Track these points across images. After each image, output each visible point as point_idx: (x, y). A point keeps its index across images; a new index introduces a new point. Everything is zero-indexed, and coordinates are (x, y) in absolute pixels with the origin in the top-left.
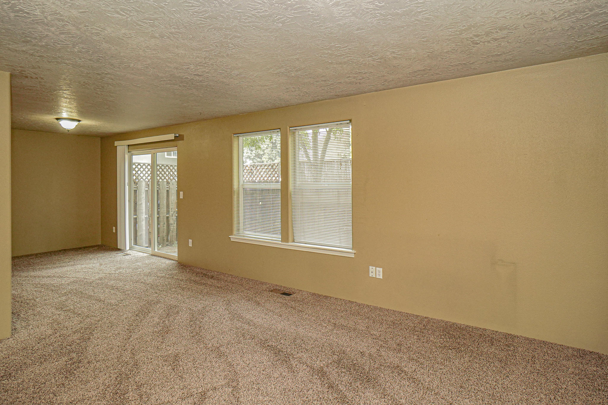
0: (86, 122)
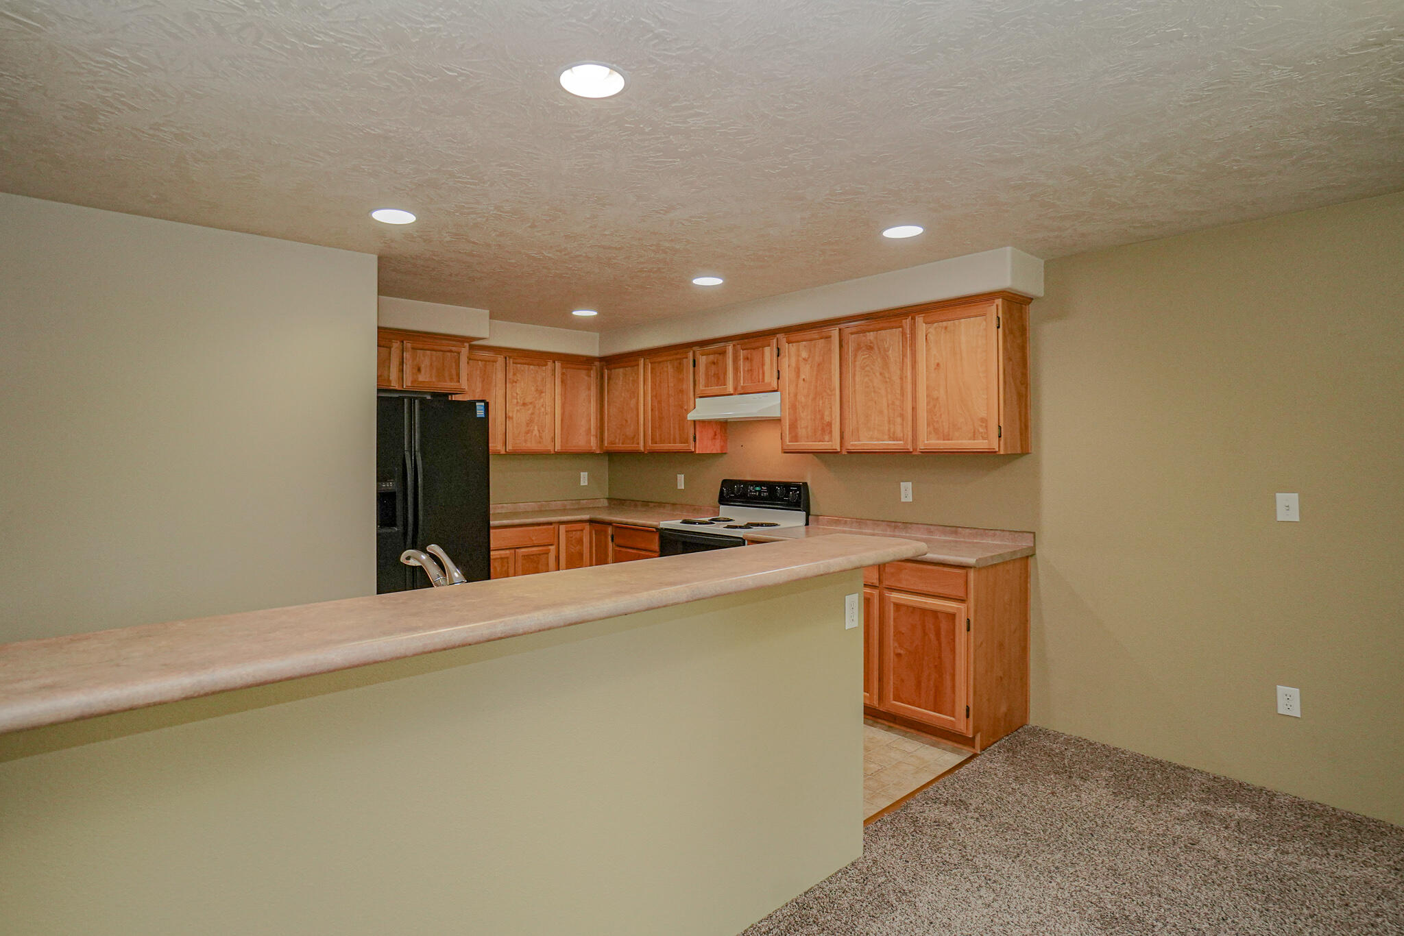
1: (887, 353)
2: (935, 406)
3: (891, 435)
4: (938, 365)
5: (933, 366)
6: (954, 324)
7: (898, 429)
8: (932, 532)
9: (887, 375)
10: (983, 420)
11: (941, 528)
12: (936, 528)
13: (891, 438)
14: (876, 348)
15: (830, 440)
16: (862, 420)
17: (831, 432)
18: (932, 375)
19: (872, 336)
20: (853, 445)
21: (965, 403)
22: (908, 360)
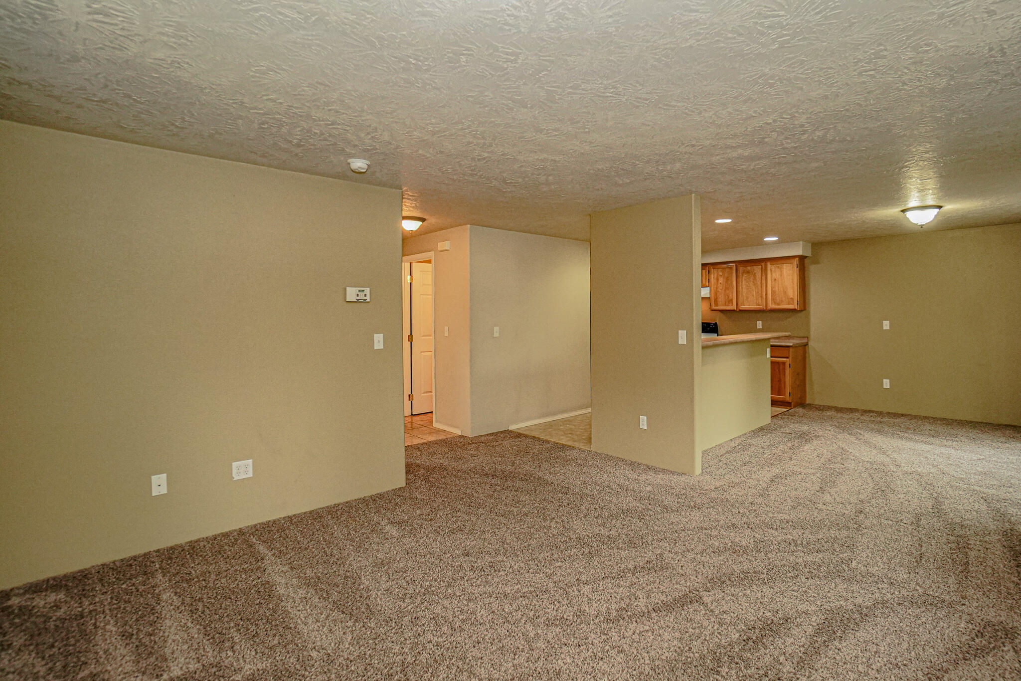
0: (950, 207)
1: (755, 274)
2: (774, 293)
3: (757, 304)
4: (775, 279)
5: (773, 280)
6: (781, 266)
7: (760, 302)
9: (755, 282)
10: (792, 299)
14: (751, 272)
15: (732, 306)
16: (745, 298)
17: (732, 303)
18: (773, 283)
19: (749, 268)
20: (742, 307)
21: (785, 293)
22: (764, 277)
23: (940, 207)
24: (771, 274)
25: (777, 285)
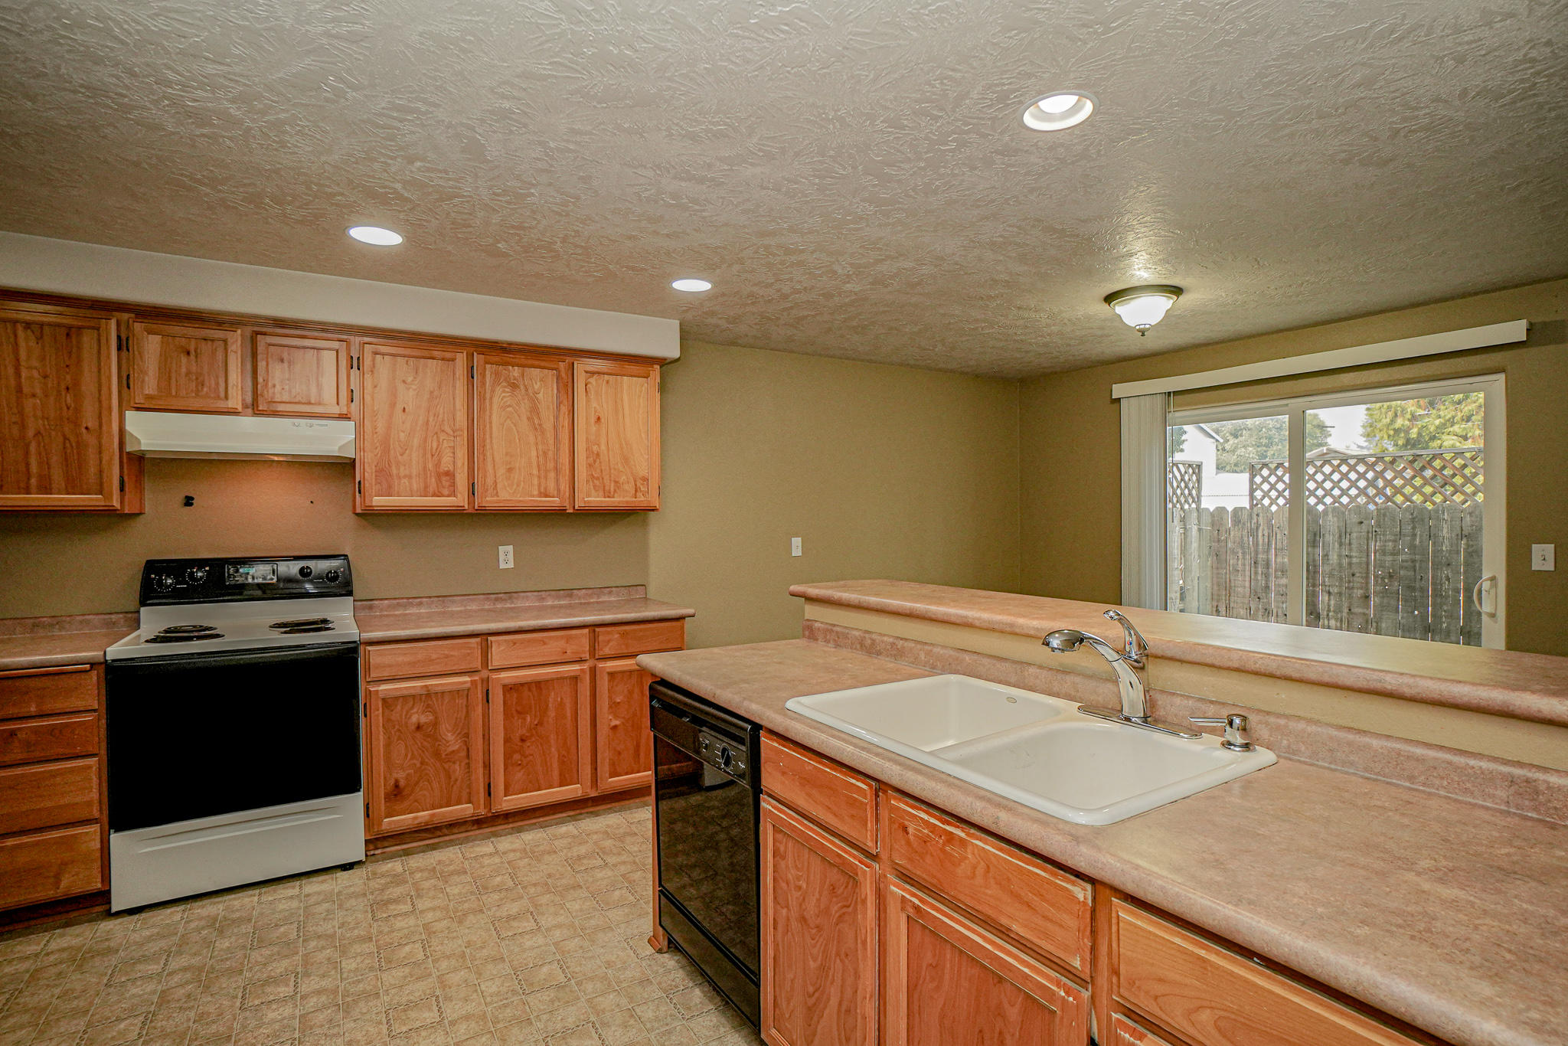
1: (537, 396)
2: (595, 461)
3: (542, 490)
4: (599, 418)
5: (593, 420)
6: (616, 380)
7: (551, 485)
8: (543, 598)
9: (536, 421)
10: (645, 479)
11: (553, 593)
12: (548, 593)
13: (540, 495)
14: (522, 387)
15: (453, 494)
16: (501, 471)
17: (453, 484)
18: (594, 429)
19: (516, 372)
20: (489, 501)
21: (626, 460)
22: (564, 409)
23: (1177, 291)
24: (588, 401)
25: (604, 431)
